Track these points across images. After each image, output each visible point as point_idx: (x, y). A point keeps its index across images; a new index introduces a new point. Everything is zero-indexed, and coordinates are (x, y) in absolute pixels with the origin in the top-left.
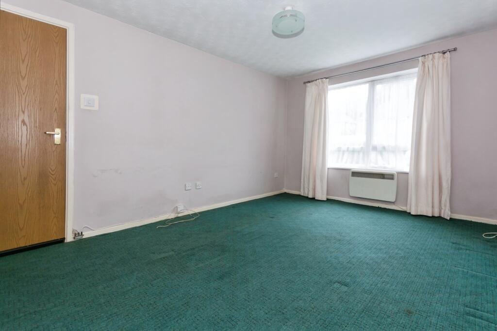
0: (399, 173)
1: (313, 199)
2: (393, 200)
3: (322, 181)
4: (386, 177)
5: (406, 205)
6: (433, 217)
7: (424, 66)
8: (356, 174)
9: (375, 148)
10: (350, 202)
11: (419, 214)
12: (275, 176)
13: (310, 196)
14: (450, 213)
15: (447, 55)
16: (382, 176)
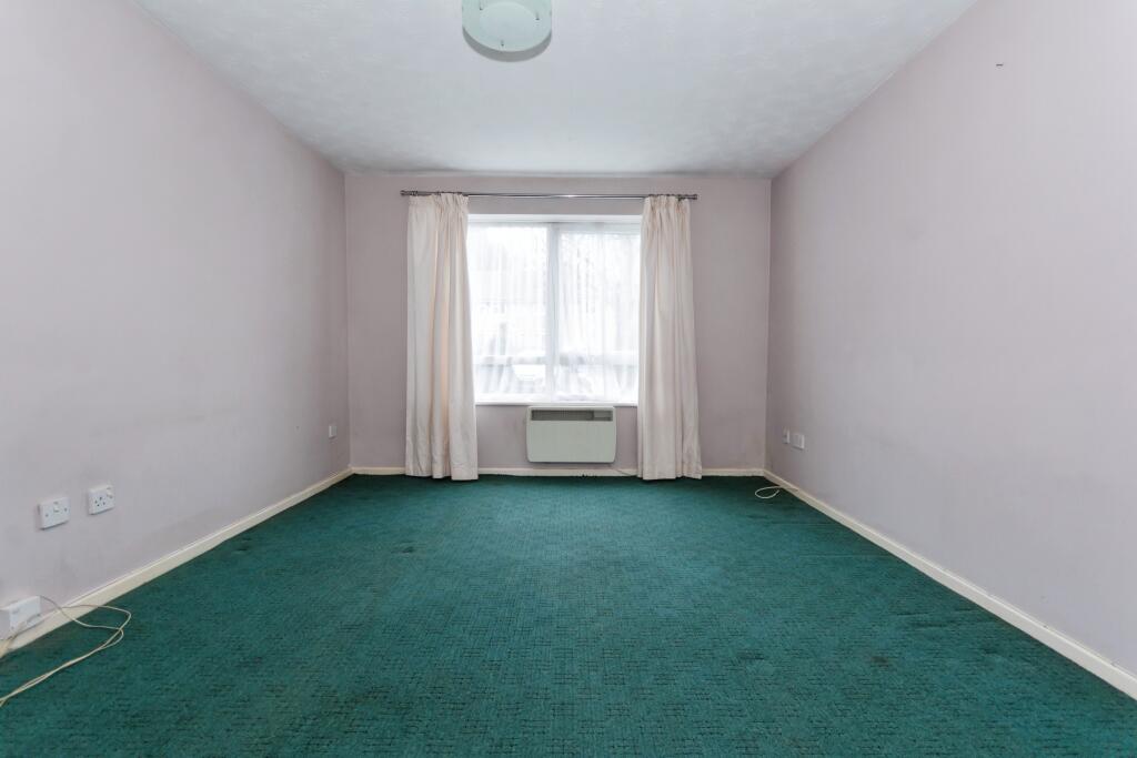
0: (620, 407)
1: (447, 480)
2: (611, 460)
3: (466, 436)
4: (596, 415)
5: (636, 466)
6: (677, 478)
7: (654, 215)
8: (540, 414)
9: (564, 361)
10: (526, 474)
11: (656, 478)
12: (331, 435)
13: (438, 474)
14: (700, 468)
15: (686, 202)
16: (589, 415)
